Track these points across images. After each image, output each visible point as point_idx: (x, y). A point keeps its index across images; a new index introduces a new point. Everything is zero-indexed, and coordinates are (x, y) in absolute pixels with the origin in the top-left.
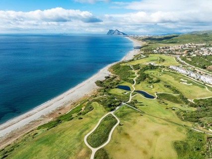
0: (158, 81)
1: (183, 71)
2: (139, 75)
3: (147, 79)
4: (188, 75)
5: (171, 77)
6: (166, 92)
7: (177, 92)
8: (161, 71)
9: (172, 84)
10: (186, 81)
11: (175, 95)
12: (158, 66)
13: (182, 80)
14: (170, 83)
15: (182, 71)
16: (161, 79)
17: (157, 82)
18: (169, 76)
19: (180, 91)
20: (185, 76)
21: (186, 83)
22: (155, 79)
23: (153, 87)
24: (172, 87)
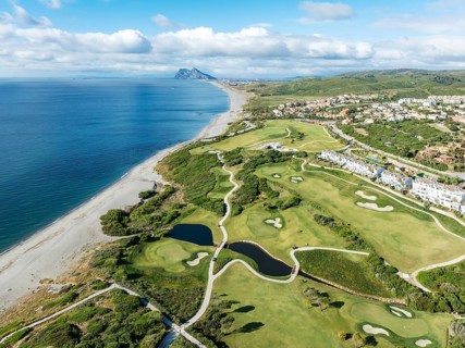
0: (297, 202)
1: (358, 166)
2: (241, 183)
3: (263, 195)
4: (374, 179)
5: (329, 185)
6: (323, 243)
7: (358, 241)
8: (299, 169)
9: (336, 213)
10: (374, 198)
11: (356, 255)
12: (290, 154)
13: (360, 193)
14: (330, 208)
15: (355, 167)
16: (303, 195)
17: (291, 206)
18: (321, 182)
19: (367, 236)
20: (366, 184)
21: (374, 206)
22: (285, 196)
23: (283, 223)
24: (338, 222)
